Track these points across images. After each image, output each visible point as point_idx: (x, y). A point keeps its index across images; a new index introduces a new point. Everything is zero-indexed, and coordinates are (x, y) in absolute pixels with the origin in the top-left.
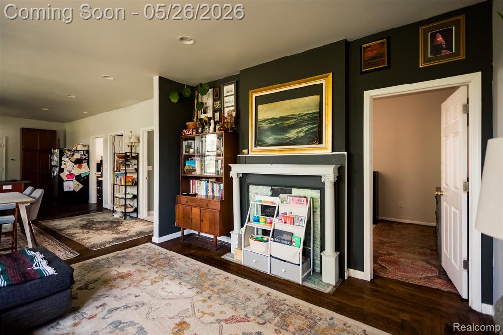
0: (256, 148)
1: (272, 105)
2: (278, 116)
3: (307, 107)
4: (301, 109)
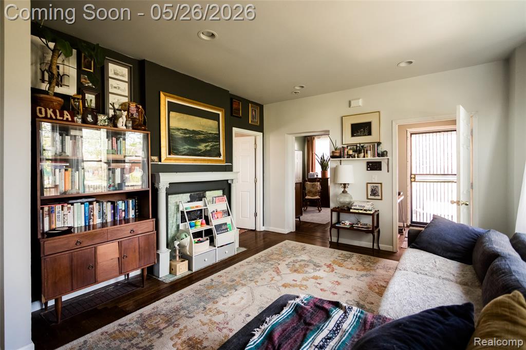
0: (170, 156)
1: (185, 116)
2: (191, 128)
3: (211, 127)
4: (207, 128)
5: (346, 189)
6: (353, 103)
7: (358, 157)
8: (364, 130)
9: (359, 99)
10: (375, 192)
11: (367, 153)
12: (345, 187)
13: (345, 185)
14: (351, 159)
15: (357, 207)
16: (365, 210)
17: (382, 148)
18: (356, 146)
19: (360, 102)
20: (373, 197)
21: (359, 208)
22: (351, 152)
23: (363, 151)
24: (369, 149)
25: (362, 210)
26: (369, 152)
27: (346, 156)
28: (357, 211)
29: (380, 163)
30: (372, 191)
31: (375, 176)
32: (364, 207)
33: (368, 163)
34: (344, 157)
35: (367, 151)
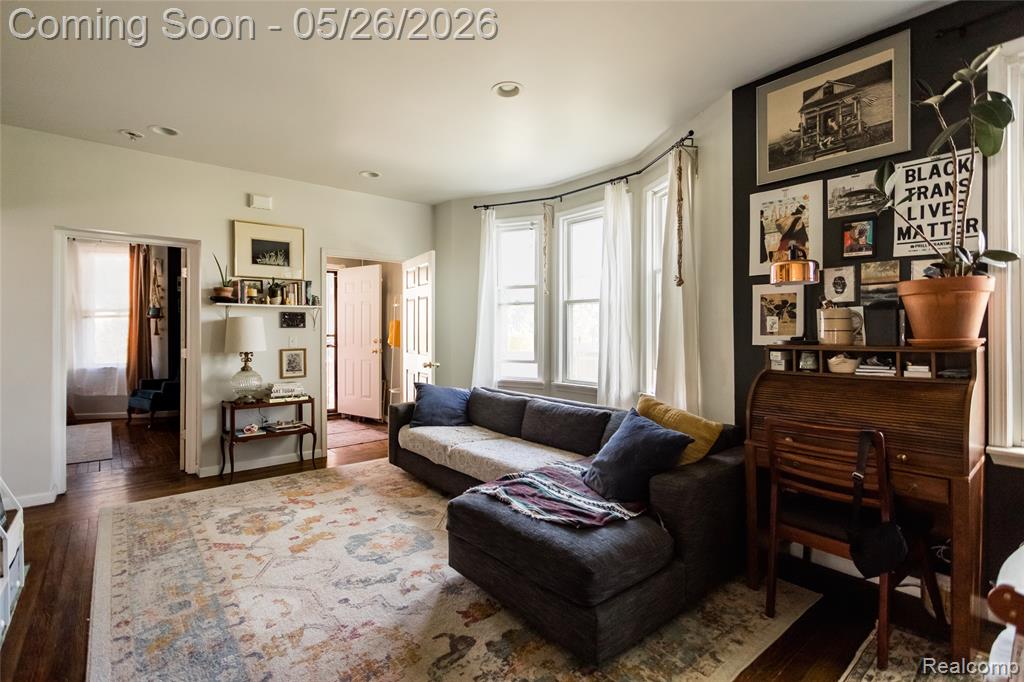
5: (249, 364)
6: (257, 201)
7: (271, 303)
8: (276, 254)
9: (268, 197)
10: (293, 364)
11: (287, 296)
12: (247, 360)
13: (246, 354)
14: (254, 305)
15: (282, 394)
16: (295, 396)
17: (313, 291)
18: (261, 282)
19: (270, 203)
20: (291, 374)
21: (285, 394)
22: (254, 293)
23: (279, 292)
24: (291, 290)
25: (290, 397)
26: (291, 295)
27: (246, 300)
28: (282, 400)
29: (303, 316)
30: (290, 363)
31: (295, 337)
32: (292, 391)
33: (283, 315)
34: (242, 301)
35: (287, 293)
